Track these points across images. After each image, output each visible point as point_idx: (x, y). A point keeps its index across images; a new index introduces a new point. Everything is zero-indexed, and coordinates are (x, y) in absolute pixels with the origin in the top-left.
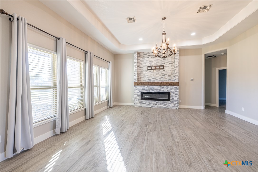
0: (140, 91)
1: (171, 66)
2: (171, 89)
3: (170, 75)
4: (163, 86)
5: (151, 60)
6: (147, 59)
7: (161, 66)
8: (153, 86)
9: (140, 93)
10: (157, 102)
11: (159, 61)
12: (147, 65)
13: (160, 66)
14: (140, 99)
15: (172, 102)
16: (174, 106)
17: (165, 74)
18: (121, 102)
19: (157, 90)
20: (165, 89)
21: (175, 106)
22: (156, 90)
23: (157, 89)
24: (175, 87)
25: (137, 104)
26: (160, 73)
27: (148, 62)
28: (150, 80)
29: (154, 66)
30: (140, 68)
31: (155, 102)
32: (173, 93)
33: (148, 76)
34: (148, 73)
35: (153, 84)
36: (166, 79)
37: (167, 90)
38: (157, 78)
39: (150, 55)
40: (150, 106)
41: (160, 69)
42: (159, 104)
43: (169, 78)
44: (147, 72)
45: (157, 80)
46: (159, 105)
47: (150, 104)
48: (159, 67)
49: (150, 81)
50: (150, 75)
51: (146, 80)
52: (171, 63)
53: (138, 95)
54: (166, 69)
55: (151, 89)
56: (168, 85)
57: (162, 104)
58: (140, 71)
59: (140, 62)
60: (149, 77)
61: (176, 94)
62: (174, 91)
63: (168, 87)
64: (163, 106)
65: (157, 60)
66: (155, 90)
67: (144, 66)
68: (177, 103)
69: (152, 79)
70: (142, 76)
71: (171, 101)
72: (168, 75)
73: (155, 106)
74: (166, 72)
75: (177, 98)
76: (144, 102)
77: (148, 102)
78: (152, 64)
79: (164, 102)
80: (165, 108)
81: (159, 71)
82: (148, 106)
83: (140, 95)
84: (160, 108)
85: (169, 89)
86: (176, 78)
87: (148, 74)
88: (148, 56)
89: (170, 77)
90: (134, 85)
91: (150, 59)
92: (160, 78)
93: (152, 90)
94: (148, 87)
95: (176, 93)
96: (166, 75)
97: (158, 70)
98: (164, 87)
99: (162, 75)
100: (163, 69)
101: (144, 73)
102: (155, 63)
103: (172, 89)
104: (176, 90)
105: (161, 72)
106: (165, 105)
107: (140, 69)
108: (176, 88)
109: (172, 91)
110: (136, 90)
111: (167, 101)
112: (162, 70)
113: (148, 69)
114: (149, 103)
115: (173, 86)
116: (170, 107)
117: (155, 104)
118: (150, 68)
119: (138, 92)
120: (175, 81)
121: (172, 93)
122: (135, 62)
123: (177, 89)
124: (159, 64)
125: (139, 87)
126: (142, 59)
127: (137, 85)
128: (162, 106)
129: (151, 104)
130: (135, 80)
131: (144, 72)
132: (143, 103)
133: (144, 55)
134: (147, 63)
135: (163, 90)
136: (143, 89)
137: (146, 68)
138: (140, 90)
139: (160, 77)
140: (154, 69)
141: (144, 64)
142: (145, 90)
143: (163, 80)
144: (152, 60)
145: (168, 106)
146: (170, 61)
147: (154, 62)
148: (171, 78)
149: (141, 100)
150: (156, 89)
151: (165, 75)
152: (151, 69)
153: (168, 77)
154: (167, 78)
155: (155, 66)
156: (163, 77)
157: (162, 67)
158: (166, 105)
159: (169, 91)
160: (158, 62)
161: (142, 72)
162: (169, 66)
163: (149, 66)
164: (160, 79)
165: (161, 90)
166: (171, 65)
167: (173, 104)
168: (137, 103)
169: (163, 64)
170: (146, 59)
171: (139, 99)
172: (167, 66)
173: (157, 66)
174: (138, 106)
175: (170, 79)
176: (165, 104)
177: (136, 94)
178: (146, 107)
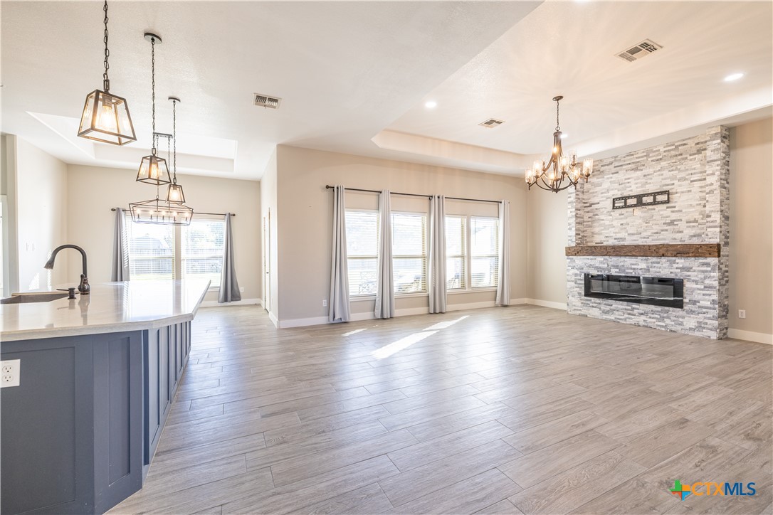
0: (582, 271)
1: (701, 190)
2: (689, 269)
3: (696, 221)
4: (655, 259)
5: (626, 179)
6: (612, 178)
7: (658, 193)
8: (623, 259)
9: (583, 276)
10: (635, 306)
11: (651, 179)
12: (613, 195)
13: (654, 194)
14: (583, 294)
15: (692, 312)
16: (700, 326)
17: (674, 219)
18: (541, 298)
19: (634, 269)
20: (665, 268)
21: (704, 328)
22: (632, 271)
23: (633, 267)
24: (702, 260)
25: (575, 306)
26: (654, 218)
27: (616, 186)
28: (623, 239)
29: (635, 196)
30: (590, 206)
31: (630, 308)
32: (696, 282)
33: (614, 227)
34: (616, 219)
35: (620, 252)
36: (678, 236)
37: (671, 273)
38: (644, 234)
39: (622, 166)
40: (612, 317)
41: (655, 203)
42: (642, 314)
43: (693, 232)
44: (611, 217)
45: (644, 238)
46: (643, 318)
47: (612, 310)
48: (652, 197)
49: (622, 243)
50: (622, 224)
51: (608, 241)
52: (700, 180)
53: (578, 282)
54: (679, 200)
55: (617, 267)
56: (675, 256)
57: (653, 316)
58: (591, 214)
59: (590, 189)
60: (617, 231)
61: (705, 287)
62: (696, 276)
63: (674, 262)
64: (655, 320)
65: (645, 176)
66: (628, 268)
67: (603, 201)
68: (709, 319)
69: (628, 238)
70: (596, 230)
71: (685, 308)
72: (687, 222)
73: (629, 318)
74: (680, 211)
75: (713, 300)
76: (595, 303)
77: (605, 304)
78: (628, 189)
79: (659, 308)
80: (663, 329)
81: (654, 209)
82: (605, 316)
83: (583, 282)
84: (643, 326)
85: (677, 268)
86: (709, 230)
87: (616, 223)
88: (615, 167)
89: (694, 226)
90: (567, 255)
91: (621, 176)
92: (657, 233)
93: (618, 270)
94: (604, 259)
95: (707, 282)
96: (681, 220)
97: (650, 207)
98: (659, 260)
99: (664, 224)
100: (668, 201)
101: (603, 220)
102: (637, 187)
103: (691, 268)
104: (707, 274)
105: (661, 213)
106: (662, 319)
107: (589, 208)
108: (708, 265)
109: (689, 276)
110: (573, 268)
111: (671, 309)
112: (665, 206)
113: (614, 208)
114: (608, 308)
115: (693, 258)
116: (681, 327)
117: (628, 312)
118: (621, 203)
119: (576, 275)
120: (707, 241)
121: (689, 280)
122: (571, 193)
123: (713, 270)
124: (652, 188)
125: (581, 261)
126: (598, 178)
127: (575, 255)
128: (652, 321)
129: (617, 313)
130: (571, 240)
131: (602, 217)
132: (591, 305)
133: (602, 169)
134: (612, 190)
135: (656, 272)
136: (590, 266)
137: (609, 204)
138: (582, 269)
139: (656, 228)
140: (635, 206)
141: (602, 193)
142: (596, 268)
143: (668, 238)
144: (629, 179)
145: (673, 323)
146: (695, 174)
147: (636, 184)
148: (698, 231)
149: (585, 295)
150: (630, 266)
151: (675, 223)
152: (626, 206)
153: (688, 227)
154: (682, 232)
155: (639, 197)
156: (667, 230)
157: (662, 197)
158: (668, 321)
159: (679, 275)
160: (649, 181)
161: (597, 217)
162: (689, 191)
163: (620, 196)
164: (655, 237)
165: (648, 270)
166: (701, 187)
167: (696, 320)
168: (574, 304)
169: (668, 185)
170: (608, 178)
171: (579, 294)
172: (683, 192)
173: (644, 195)
174: (578, 312)
175: (694, 236)
176: (664, 317)
177: (573, 278)
178: (600, 318)
